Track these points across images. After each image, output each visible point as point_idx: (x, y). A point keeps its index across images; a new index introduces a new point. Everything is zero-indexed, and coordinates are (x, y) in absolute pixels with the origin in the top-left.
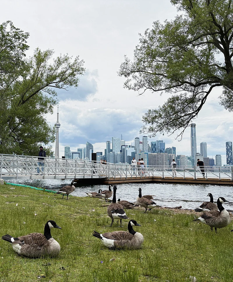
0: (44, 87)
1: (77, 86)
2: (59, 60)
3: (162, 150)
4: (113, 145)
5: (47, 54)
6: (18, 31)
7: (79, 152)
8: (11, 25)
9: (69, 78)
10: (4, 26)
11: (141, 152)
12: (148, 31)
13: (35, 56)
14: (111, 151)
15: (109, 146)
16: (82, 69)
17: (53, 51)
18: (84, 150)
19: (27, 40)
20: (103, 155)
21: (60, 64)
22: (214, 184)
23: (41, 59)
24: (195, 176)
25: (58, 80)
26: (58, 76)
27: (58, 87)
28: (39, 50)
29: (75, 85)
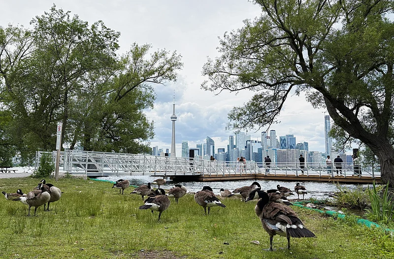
0: (141, 82)
1: (175, 80)
2: (156, 55)
3: (293, 146)
4: (236, 140)
5: (144, 49)
6: (109, 30)
7: (198, 148)
8: (102, 25)
9: (168, 73)
10: (95, 26)
11: (269, 148)
12: (227, 34)
13: (131, 51)
14: (235, 147)
15: (232, 141)
16: (180, 64)
17: (151, 45)
18: (204, 146)
19: (118, 39)
20: (225, 152)
21: (157, 59)
22: (314, 181)
23: (138, 54)
24: (297, 173)
25: (156, 74)
26: (156, 71)
27: (156, 82)
28: (136, 44)
29: (173, 80)
